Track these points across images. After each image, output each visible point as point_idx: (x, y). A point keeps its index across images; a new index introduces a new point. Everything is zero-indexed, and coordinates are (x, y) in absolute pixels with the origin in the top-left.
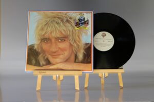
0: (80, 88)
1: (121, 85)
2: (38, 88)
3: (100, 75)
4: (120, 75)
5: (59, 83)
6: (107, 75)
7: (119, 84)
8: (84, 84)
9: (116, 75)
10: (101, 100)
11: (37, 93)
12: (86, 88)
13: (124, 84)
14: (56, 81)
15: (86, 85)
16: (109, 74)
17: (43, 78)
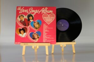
0: (49, 53)
1: (74, 52)
2: (23, 53)
3: (61, 46)
4: (73, 46)
5: (36, 51)
6: (65, 46)
7: (72, 51)
8: (51, 51)
9: (71, 46)
10: (62, 60)
11: (23, 56)
12: (53, 54)
13: (75, 51)
14: (34, 49)
15: (53, 52)
16: (67, 45)
17: (26, 47)
